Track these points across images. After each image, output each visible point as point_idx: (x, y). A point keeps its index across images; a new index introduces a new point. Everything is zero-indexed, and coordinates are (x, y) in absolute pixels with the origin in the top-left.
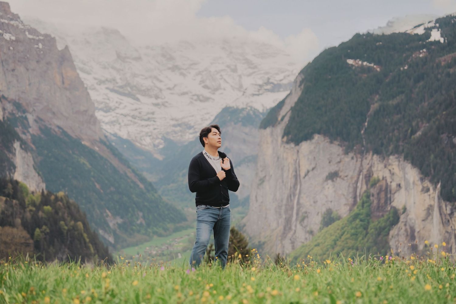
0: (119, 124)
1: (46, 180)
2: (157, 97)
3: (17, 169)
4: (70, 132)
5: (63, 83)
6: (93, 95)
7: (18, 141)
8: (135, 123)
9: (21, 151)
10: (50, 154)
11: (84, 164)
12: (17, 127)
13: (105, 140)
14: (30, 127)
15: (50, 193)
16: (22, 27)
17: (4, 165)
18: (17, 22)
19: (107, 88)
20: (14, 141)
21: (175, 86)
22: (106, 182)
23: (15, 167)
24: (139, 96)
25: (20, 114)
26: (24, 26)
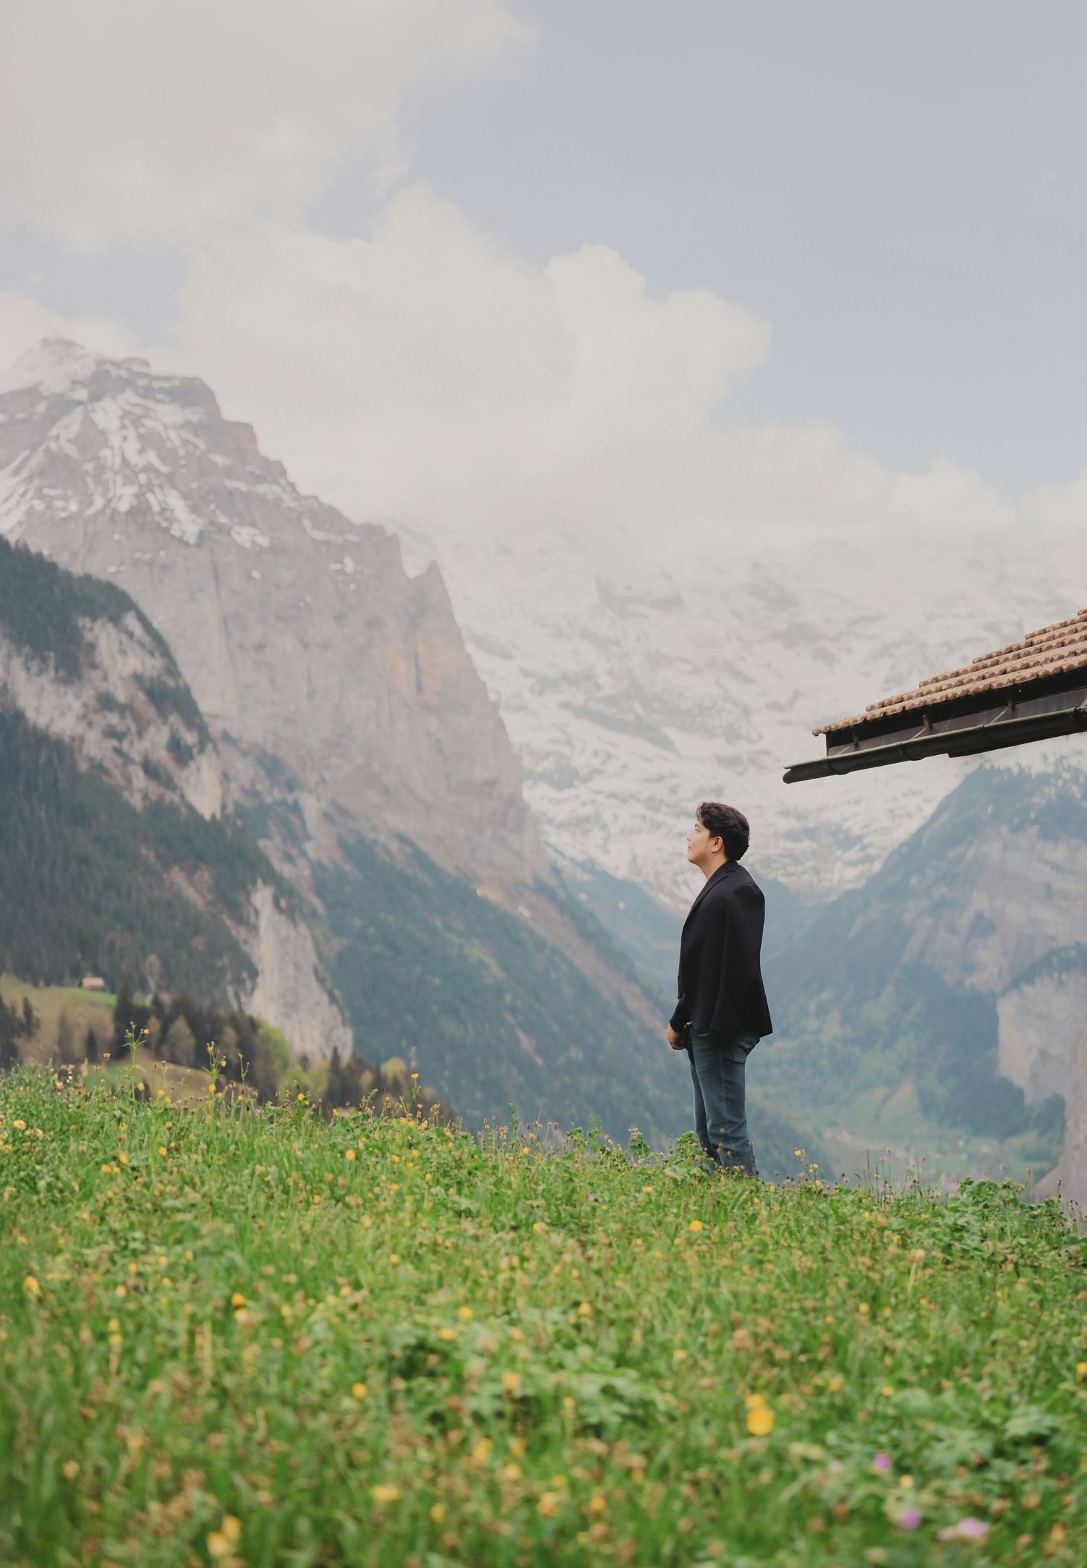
0: (604, 827)
1: (357, 1019)
2: (733, 736)
3: (259, 980)
4: (436, 854)
5: (419, 688)
6: (518, 730)
7: (265, 882)
8: (657, 825)
9: (277, 918)
10: (371, 931)
11: (481, 964)
12: (267, 836)
13: (553, 882)
14: (309, 838)
15: (358, 1064)
16: (293, 504)
17: (219, 964)
18: (276, 489)
19: (566, 706)
20: (254, 883)
21: (797, 695)
22: (555, 1028)
23: (254, 973)
24: (670, 732)
25: (277, 794)
26: (298, 497)
